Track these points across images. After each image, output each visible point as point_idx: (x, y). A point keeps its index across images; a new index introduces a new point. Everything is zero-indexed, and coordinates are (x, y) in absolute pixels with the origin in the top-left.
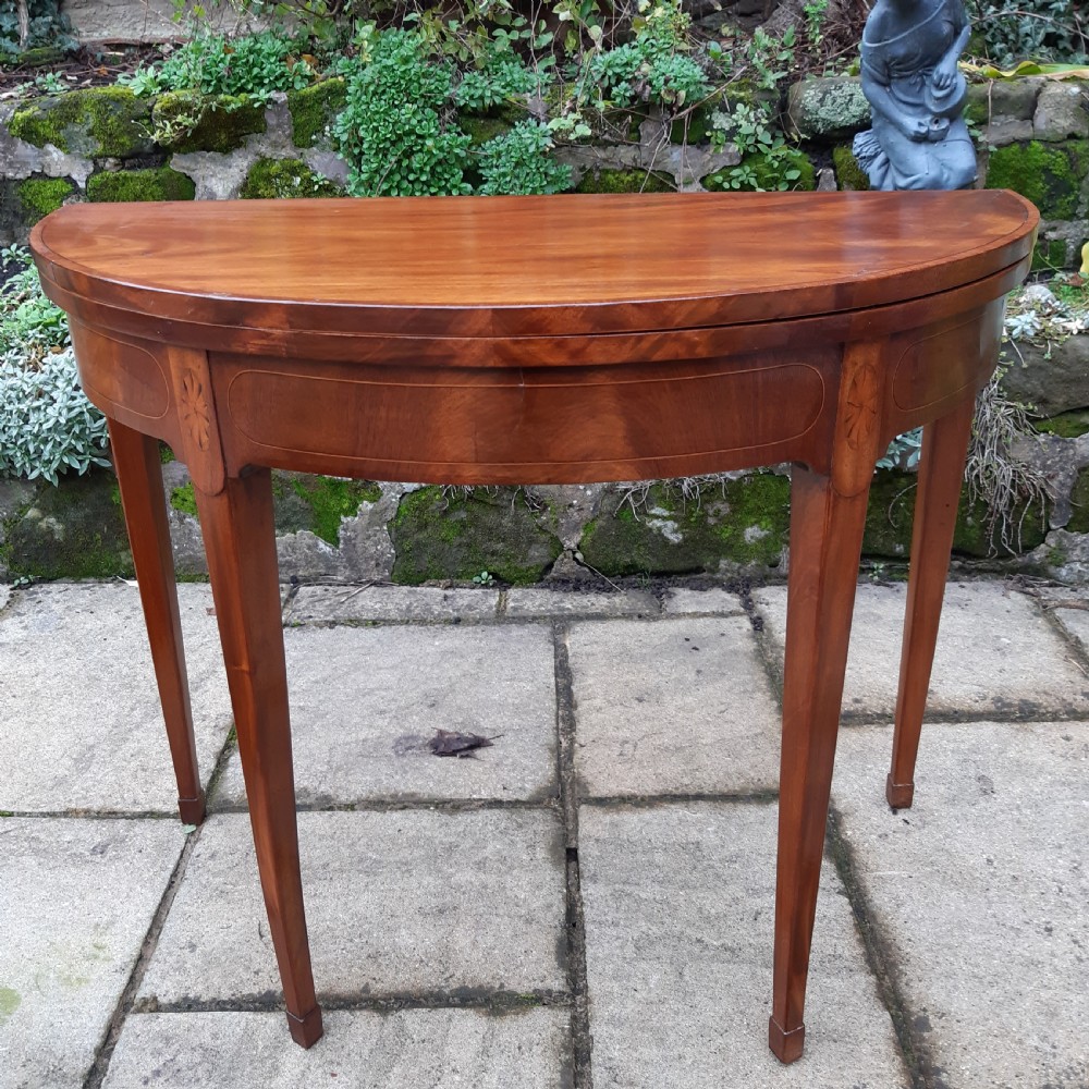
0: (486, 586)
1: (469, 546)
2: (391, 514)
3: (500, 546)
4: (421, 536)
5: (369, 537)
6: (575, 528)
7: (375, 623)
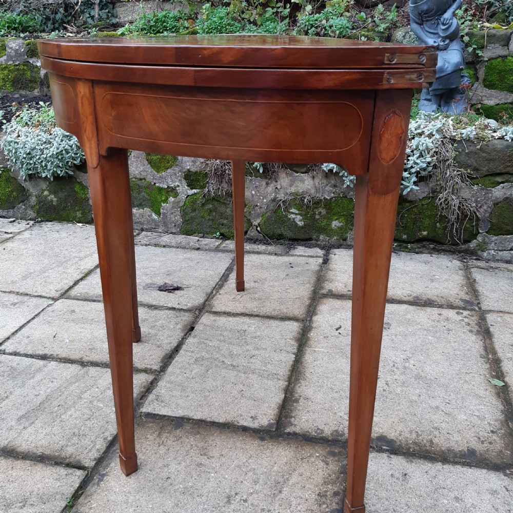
0: (218, 238)
1: (213, 220)
2: (181, 204)
3: (225, 221)
4: (193, 214)
5: (172, 213)
6: (258, 216)
7: (164, 246)
